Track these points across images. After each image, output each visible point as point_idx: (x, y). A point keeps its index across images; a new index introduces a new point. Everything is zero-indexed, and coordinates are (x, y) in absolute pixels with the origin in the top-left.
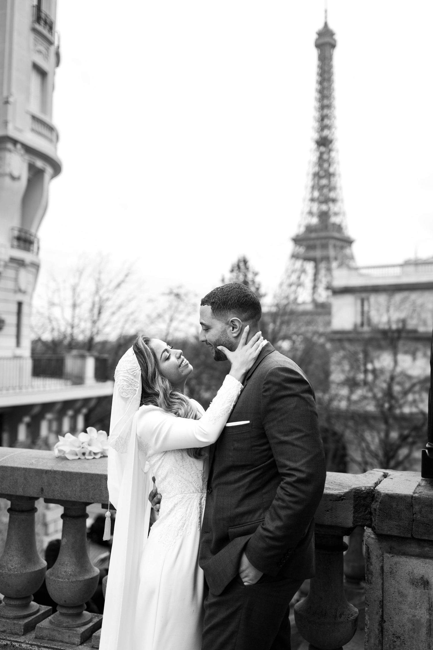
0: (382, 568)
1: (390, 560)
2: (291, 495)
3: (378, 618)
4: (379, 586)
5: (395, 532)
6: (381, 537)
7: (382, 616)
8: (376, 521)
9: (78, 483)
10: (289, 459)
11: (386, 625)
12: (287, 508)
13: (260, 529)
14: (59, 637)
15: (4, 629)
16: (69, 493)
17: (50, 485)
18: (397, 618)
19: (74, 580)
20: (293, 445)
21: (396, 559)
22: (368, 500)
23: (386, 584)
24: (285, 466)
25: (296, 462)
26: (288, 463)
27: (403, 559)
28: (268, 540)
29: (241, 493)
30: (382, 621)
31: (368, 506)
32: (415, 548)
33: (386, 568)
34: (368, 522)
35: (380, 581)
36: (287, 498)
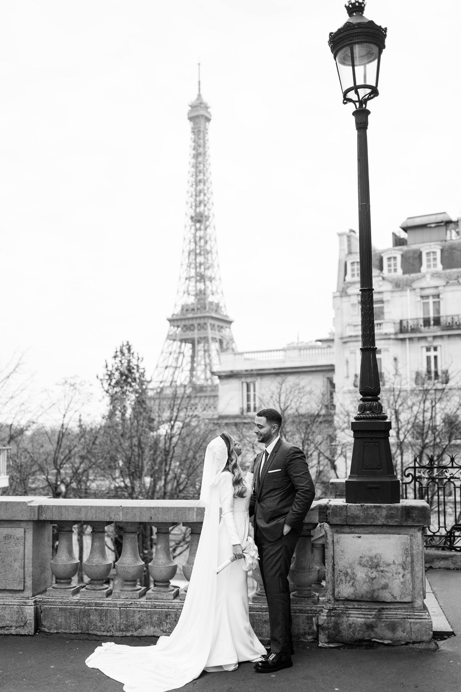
0: (333, 541)
1: (337, 536)
2: (303, 496)
3: (331, 564)
4: (332, 549)
5: (339, 523)
6: (332, 525)
7: (334, 563)
8: (330, 519)
9: (172, 513)
10: (300, 483)
11: (335, 567)
12: (302, 501)
13: (291, 511)
14: (160, 597)
15: (127, 597)
16: (167, 518)
17: (155, 515)
18: (340, 563)
19: (168, 566)
20: (301, 477)
21: (340, 535)
22: (325, 510)
23: (335, 548)
24: (298, 486)
25: (302, 483)
26: (300, 484)
27: (342, 535)
28: (295, 515)
29: (278, 500)
30: (334, 565)
31: (325, 513)
32: (347, 529)
33: (335, 540)
34: (325, 520)
35: (332, 547)
36: (301, 498)
